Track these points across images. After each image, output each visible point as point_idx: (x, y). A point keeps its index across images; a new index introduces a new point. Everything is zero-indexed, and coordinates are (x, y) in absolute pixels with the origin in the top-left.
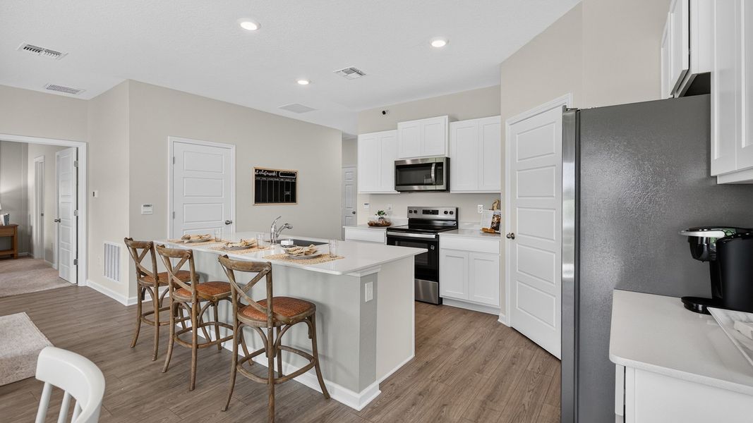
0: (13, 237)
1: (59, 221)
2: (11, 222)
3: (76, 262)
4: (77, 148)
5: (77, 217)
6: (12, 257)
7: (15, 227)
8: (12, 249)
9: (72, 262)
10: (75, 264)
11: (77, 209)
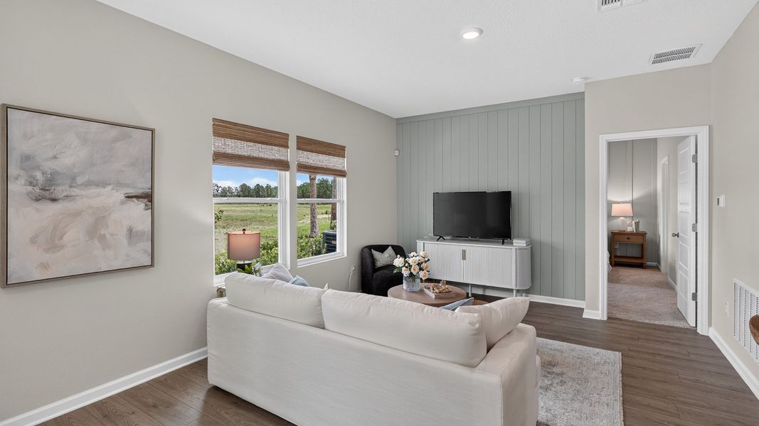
0: (642, 245)
1: (678, 235)
2: (641, 229)
3: (695, 297)
4: (696, 136)
5: (696, 233)
6: (641, 266)
7: (643, 234)
8: (642, 257)
9: (690, 296)
10: (693, 300)
11: (696, 223)
